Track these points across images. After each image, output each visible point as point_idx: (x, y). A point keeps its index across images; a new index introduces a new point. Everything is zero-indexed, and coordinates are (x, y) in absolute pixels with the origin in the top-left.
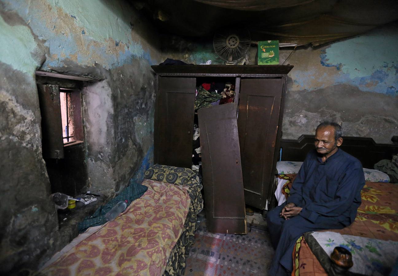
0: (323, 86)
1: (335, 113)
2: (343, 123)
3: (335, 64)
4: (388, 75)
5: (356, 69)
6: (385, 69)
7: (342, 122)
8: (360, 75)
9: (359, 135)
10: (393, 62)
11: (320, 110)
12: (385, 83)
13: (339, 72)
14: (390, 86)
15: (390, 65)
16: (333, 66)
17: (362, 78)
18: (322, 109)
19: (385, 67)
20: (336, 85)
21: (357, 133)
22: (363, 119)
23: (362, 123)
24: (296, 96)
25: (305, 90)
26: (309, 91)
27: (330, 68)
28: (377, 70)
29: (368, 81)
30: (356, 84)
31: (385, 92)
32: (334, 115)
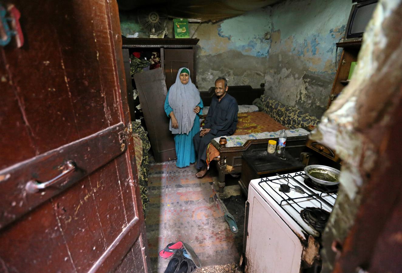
0: (221, 52)
1: (230, 70)
2: (235, 77)
3: (227, 35)
4: (256, 44)
5: (239, 39)
6: (255, 40)
7: (234, 76)
8: (242, 44)
9: (244, 84)
10: (259, 35)
11: (220, 69)
12: (256, 49)
13: (230, 42)
14: (258, 51)
15: (257, 37)
16: (226, 37)
17: (243, 46)
18: (221, 68)
19: (255, 38)
20: (229, 51)
21: (243, 83)
22: (245, 73)
23: (245, 76)
24: (205, 59)
25: (210, 54)
26: (213, 55)
27: (224, 38)
28: (251, 41)
29: (247, 48)
30: (240, 50)
31: (255, 55)
32: (229, 72)
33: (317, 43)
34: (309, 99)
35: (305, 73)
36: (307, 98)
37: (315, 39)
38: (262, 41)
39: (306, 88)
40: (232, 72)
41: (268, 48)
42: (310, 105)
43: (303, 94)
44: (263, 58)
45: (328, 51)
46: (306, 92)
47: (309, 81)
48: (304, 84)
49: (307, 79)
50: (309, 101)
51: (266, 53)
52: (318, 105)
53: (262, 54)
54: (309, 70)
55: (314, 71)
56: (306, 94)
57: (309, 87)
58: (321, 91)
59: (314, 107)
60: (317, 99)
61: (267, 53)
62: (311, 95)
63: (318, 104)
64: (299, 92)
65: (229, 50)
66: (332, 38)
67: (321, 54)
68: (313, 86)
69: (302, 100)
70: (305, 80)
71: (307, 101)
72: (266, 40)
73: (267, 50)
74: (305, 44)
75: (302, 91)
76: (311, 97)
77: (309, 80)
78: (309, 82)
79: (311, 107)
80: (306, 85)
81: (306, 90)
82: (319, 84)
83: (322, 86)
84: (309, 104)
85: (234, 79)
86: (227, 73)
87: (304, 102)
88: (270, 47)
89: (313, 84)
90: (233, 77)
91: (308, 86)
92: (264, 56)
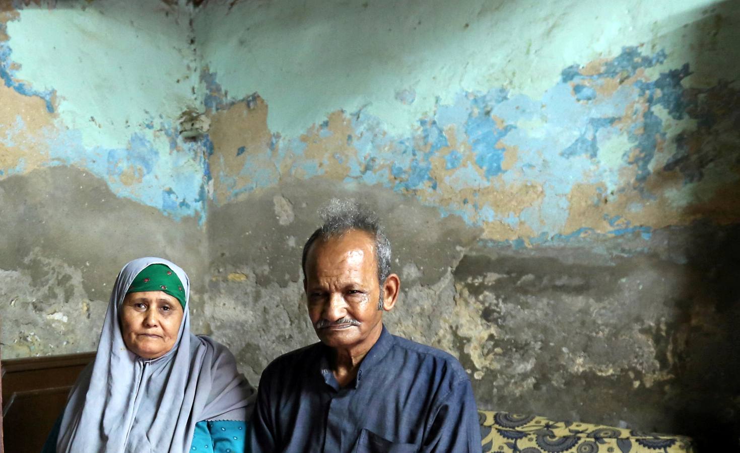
1: (68, 270)
2: (91, 303)
3: (38, 87)
4: (157, 153)
5: (93, 119)
6: (149, 134)
7: (88, 301)
10: (161, 117)
11: (26, 260)
12: (157, 177)
13: (55, 122)
14: (167, 187)
15: (156, 123)
16: (36, 94)
17: (111, 154)
18: (31, 256)
19: (150, 126)
20: (55, 168)
27: (26, 98)
28: (136, 134)
29: (124, 165)
30: (99, 169)
31: (159, 204)
32: (67, 278)
33: (501, 128)
34: (517, 356)
35: (462, 255)
36: (504, 354)
37: (488, 113)
38: (174, 145)
39: (487, 315)
40: (77, 279)
41: (199, 178)
42: (531, 381)
43: (474, 343)
44: (186, 219)
45: (569, 153)
46: (493, 330)
47: (498, 281)
48: (472, 300)
49: (485, 277)
50: (522, 366)
51: (196, 201)
52: (581, 370)
53: (183, 204)
54: (484, 236)
55: (514, 238)
56: (491, 337)
57: (503, 307)
58: (585, 311)
59: (557, 381)
60: (564, 350)
61: (197, 197)
62: (525, 336)
63: (579, 365)
64: (449, 337)
65: (56, 163)
66: (578, 100)
67: (531, 166)
68: (530, 299)
69: (474, 369)
70: (469, 280)
71: (510, 364)
72: (189, 145)
73: (197, 189)
74: (432, 139)
75: (462, 332)
76: (527, 344)
77: (492, 278)
78: (497, 288)
79: (536, 386)
80: (483, 303)
81: (488, 321)
82: (558, 283)
83: (579, 290)
84: (525, 376)
85: (89, 317)
86: (60, 283)
87: (491, 374)
88: (208, 175)
89: (524, 290)
90: (85, 308)
91: (497, 305)
92: (191, 212)
